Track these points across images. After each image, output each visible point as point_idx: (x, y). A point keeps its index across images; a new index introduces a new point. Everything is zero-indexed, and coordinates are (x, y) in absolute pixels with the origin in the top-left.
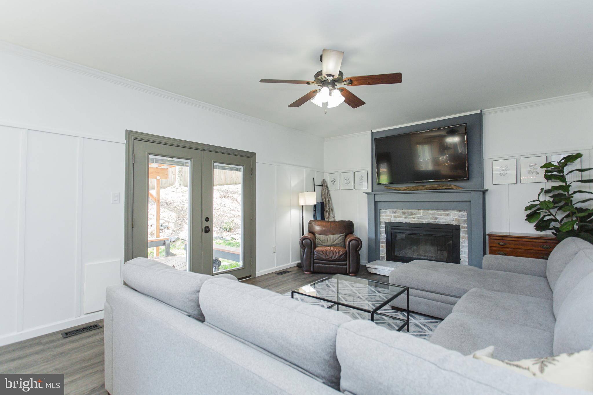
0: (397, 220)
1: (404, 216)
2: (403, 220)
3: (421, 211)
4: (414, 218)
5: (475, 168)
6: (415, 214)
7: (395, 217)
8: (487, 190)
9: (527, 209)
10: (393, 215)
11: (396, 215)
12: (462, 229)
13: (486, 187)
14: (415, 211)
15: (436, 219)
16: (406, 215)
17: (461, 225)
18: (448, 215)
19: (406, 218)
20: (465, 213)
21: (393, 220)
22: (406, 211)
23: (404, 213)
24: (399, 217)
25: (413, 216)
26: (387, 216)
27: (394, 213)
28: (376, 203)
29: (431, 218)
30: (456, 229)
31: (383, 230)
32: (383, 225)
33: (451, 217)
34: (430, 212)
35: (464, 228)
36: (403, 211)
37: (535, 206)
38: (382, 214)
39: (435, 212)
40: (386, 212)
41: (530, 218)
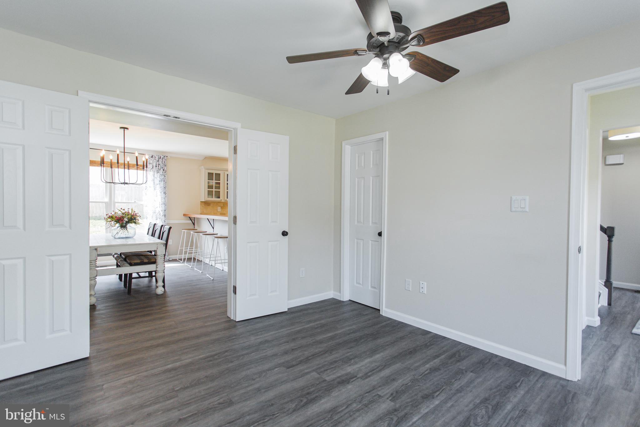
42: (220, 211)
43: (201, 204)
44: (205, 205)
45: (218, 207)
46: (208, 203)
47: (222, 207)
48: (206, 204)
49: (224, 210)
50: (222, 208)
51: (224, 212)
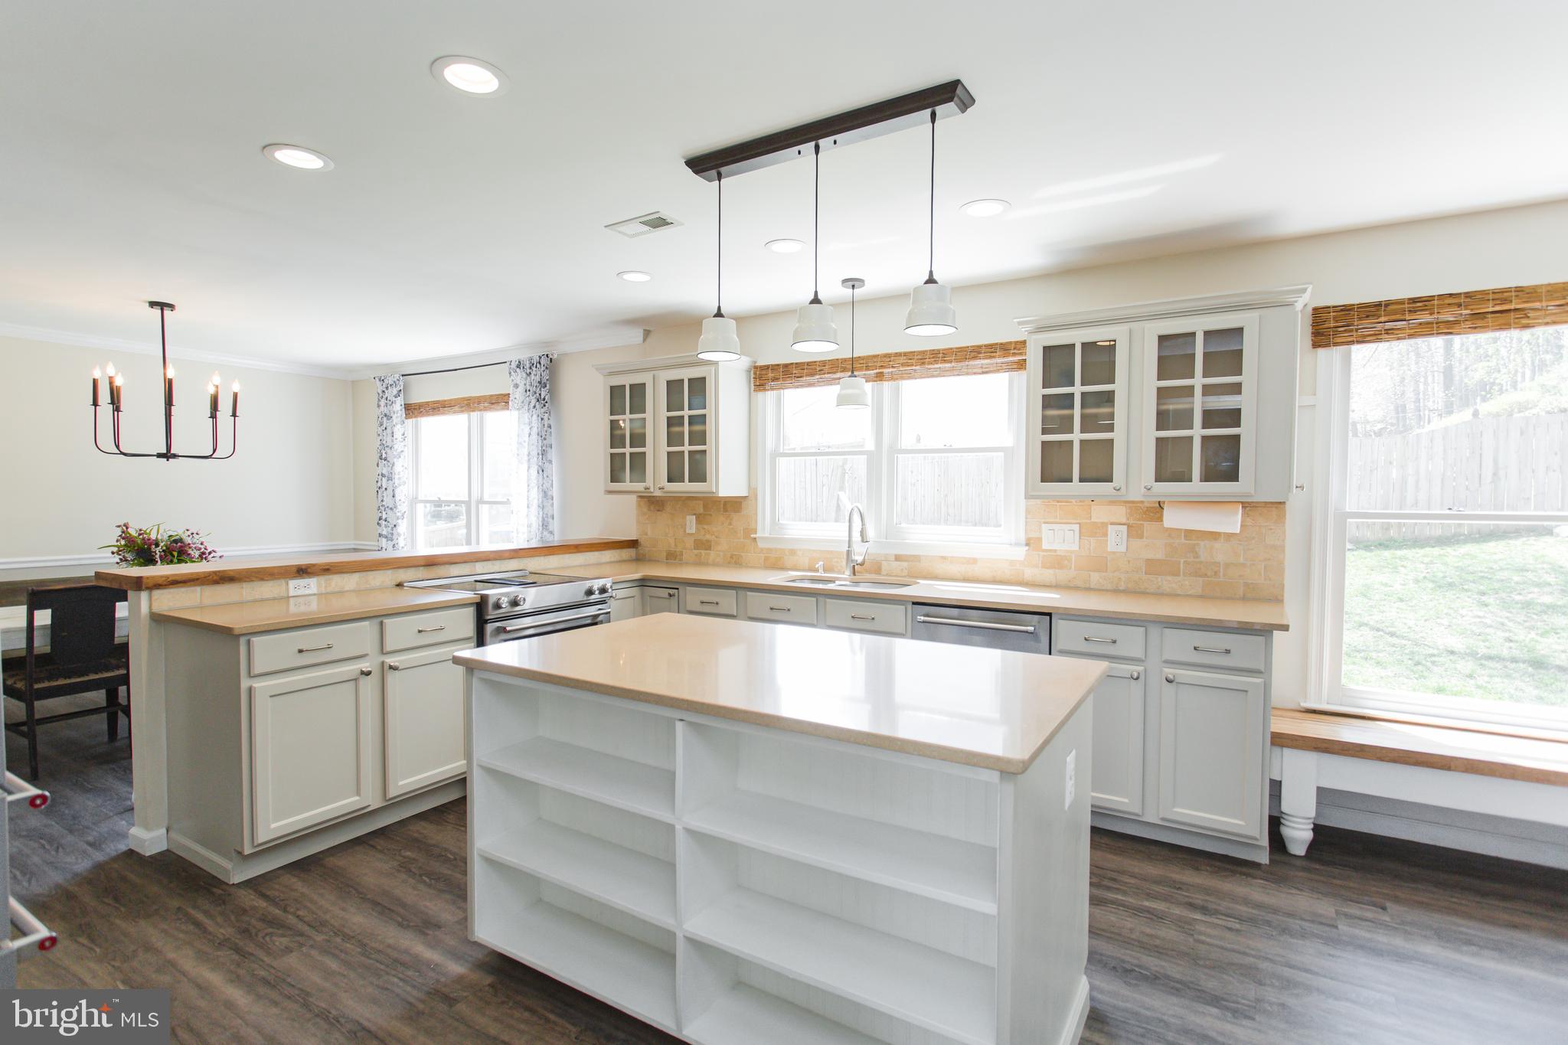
42: (693, 531)
43: (639, 505)
44: (649, 510)
45: (688, 517)
46: (658, 501)
47: (700, 514)
48: (653, 503)
49: (705, 527)
50: (700, 519)
51: (708, 537)
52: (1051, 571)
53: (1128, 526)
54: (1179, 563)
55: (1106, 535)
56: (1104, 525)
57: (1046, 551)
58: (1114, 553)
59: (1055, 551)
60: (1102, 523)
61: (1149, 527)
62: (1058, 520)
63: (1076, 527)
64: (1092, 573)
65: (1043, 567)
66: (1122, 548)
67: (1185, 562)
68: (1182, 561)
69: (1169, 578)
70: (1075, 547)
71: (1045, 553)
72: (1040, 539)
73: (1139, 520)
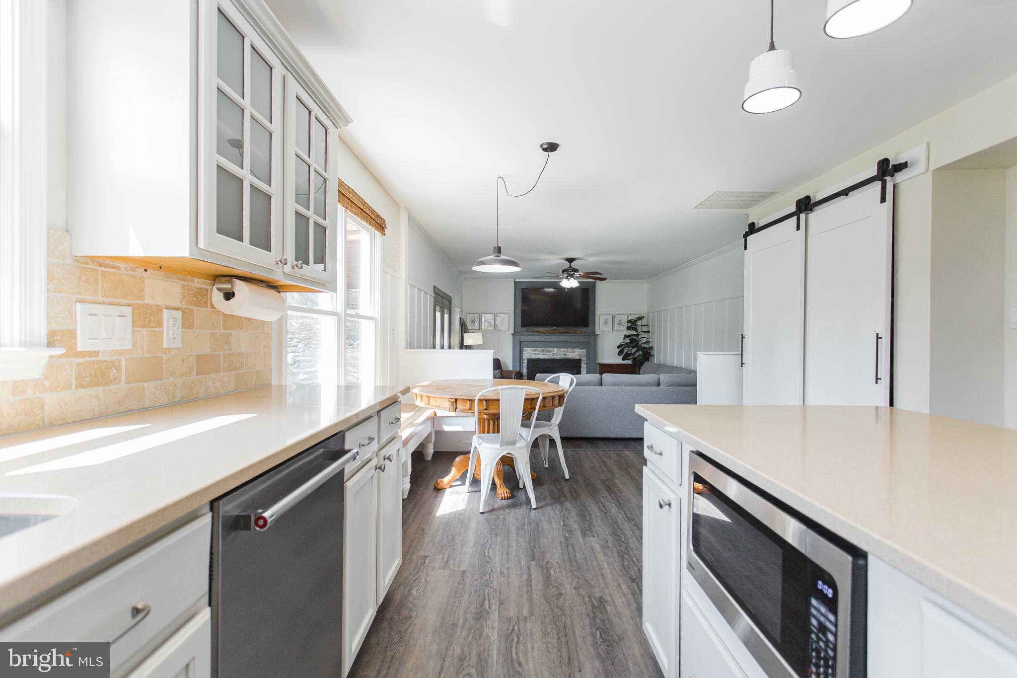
0: (537, 357)
1: (542, 354)
2: (541, 357)
3: (556, 349)
4: (550, 355)
5: (590, 319)
6: (551, 352)
7: (535, 354)
8: (597, 335)
9: (618, 347)
10: (534, 352)
11: (536, 352)
12: (582, 362)
13: (597, 333)
14: (551, 349)
15: (566, 355)
16: (544, 353)
17: (582, 359)
18: (574, 352)
19: (543, 355)
20: (585, 351)
21: (533, 357)
22: (544, 349)
23: (542, 351)
24: (539, 354)
25: (550, 353)
26: (528, 353)
27: (534, 351)
28: (520, 342)
29: (563, 355)
30: (579, 361)
31: (525, 365)
32: (525, 362)
33: (576, 353)
34: (562, 350)
35: (584, 360)
36: (542, 349)
37: (623, 345)
38: (524, 352)
39: (566, 349)
40: (527, 350)
41: (620, 353)
52: (91, 391)
53: (184, 313)
54: (219, 356)
55: (160, 324)
56: (158, 310)
57: (83, 354)
58: (169, 350)
59: (97, 353)
60: (157, 306)
61: (200, 313)
62: (99, 298)
63: (128, 311)
64: (146, 384)
65: (80, 386)
66: (178, 344)
67: (224, 354)
68: (221, 354)
69: (214, 376)
70: (127, 345)
71: (80, 360)
72: (72, 333)
73: (190, 304)
